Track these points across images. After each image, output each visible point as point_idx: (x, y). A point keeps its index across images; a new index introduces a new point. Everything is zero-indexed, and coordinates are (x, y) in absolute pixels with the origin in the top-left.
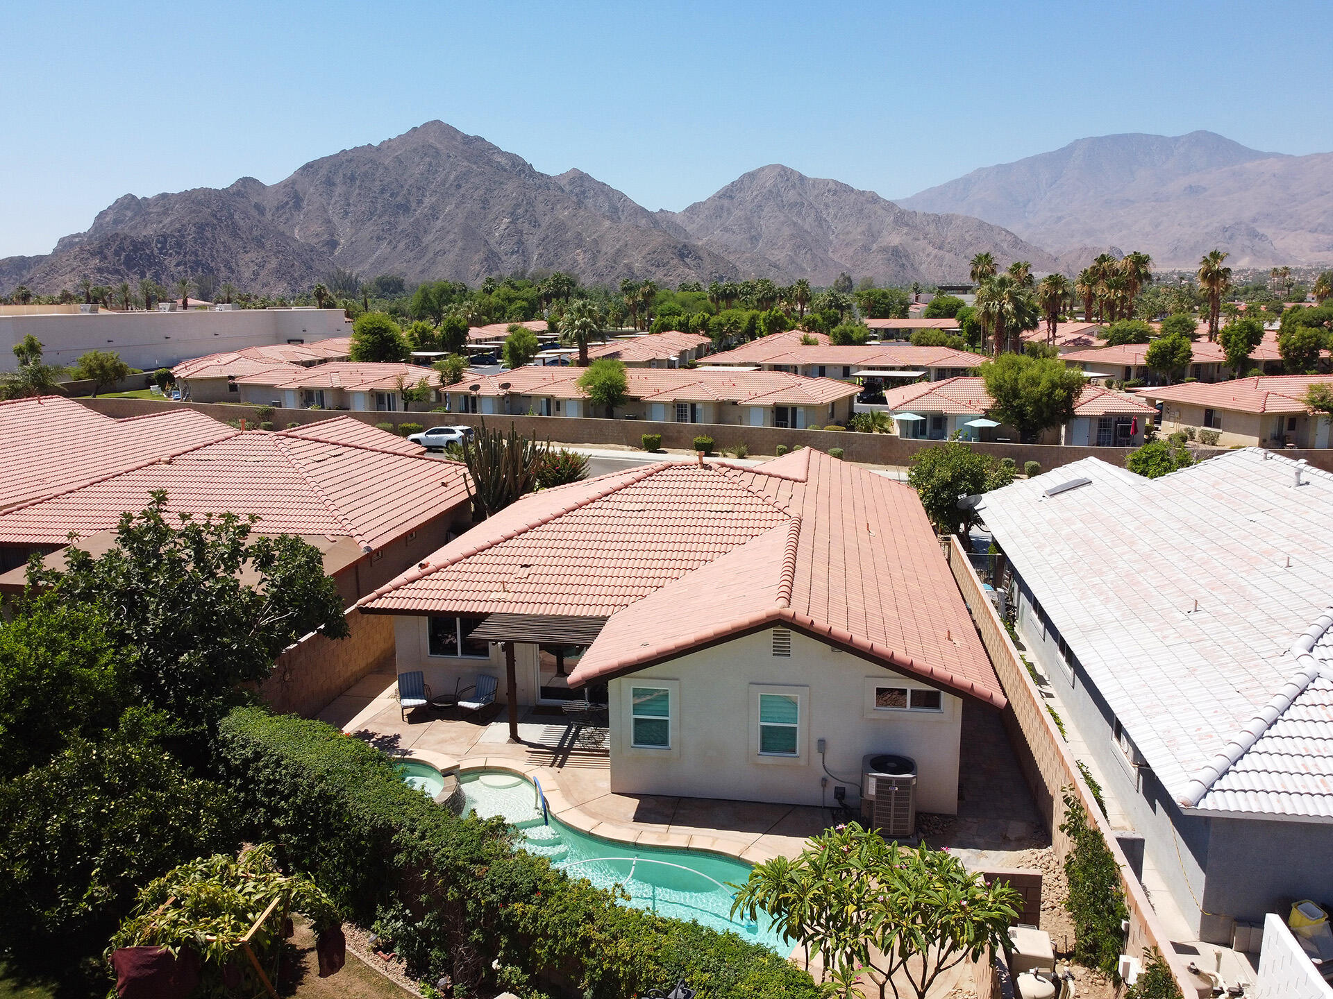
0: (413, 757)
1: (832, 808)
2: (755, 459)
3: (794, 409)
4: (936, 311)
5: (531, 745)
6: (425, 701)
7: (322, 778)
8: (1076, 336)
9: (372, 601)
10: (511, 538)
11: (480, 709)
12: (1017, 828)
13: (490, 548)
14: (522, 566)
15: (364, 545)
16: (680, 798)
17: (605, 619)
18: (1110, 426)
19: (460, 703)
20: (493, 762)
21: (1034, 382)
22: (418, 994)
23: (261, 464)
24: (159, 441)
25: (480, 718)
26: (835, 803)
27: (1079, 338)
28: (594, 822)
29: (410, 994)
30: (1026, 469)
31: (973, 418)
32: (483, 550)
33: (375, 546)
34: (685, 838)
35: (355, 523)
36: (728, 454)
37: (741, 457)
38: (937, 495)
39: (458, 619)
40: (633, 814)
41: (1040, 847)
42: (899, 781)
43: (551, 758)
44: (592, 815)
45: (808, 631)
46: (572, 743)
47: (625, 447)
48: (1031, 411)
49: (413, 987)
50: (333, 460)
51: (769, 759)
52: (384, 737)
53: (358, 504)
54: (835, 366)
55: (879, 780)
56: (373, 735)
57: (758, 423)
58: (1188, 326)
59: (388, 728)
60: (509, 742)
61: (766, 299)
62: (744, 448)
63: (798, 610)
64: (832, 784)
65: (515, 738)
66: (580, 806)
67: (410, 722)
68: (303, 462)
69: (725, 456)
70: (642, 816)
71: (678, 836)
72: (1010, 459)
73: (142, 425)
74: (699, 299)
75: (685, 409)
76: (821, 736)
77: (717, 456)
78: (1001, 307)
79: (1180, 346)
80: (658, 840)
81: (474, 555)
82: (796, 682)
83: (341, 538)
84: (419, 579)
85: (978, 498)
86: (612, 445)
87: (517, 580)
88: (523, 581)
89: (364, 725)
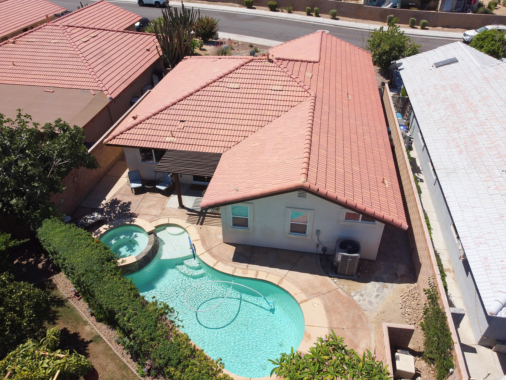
0: (135, 223)
1: (320, 254)
2: (297, 14)
5: (189, 210)
6: (141, 185)
9: (111, 140)
10: (175, 104)
11: (166, 190)
12: (402, 269)
13: (165, 110)
14: (181, 121)
15: (109, 96)
16: (254, 246)
19: (157, 186)
20: (172, 221)
22: (135, 372)
23: (57, 44)
25: (167, 193)
26: (322, 253)
28: (215, 261)
29: (132, 372)
30: (421, 24)
32: (162, 111)
33: (114, 96)
34: (255, 272)
35: (104, 82)
36: (284, 10)
37: (290, 12)
38: (380, 56)
39: (152, 150)
40: (232, 257)
41: (411, 282)
42: (352, 257)
43: (197, 218)
44: (214, 256)
45: (316, 194)
47: (236, 5)
49: (133, 366)
50: (92, 40)
51: (294, 236)
52: (124, 203)
53: (105, 68)
55: (343, 256)
56: (120, 201)
59: (126, 198)
60: (179, 208)
62: (291, 8)
63: (312, 184)
64: (321, 246)
65: (182, 206)
66: (209, 251)
67: (136, 194)
68: (77, 43)
69: (282, 11)
70: (236, 258)
71: (252, 271)
72: (414, 19)
76: (318, 229)
77: (278, 11)
80: (243, 273)
81: (158, 114)
82: (308, 208)
83: (98, 92)
84: (132, 127)
85: (401, 64)
86: (231, 4)
87: (178, 130)
88: (181, 130)
89: (115, 195)
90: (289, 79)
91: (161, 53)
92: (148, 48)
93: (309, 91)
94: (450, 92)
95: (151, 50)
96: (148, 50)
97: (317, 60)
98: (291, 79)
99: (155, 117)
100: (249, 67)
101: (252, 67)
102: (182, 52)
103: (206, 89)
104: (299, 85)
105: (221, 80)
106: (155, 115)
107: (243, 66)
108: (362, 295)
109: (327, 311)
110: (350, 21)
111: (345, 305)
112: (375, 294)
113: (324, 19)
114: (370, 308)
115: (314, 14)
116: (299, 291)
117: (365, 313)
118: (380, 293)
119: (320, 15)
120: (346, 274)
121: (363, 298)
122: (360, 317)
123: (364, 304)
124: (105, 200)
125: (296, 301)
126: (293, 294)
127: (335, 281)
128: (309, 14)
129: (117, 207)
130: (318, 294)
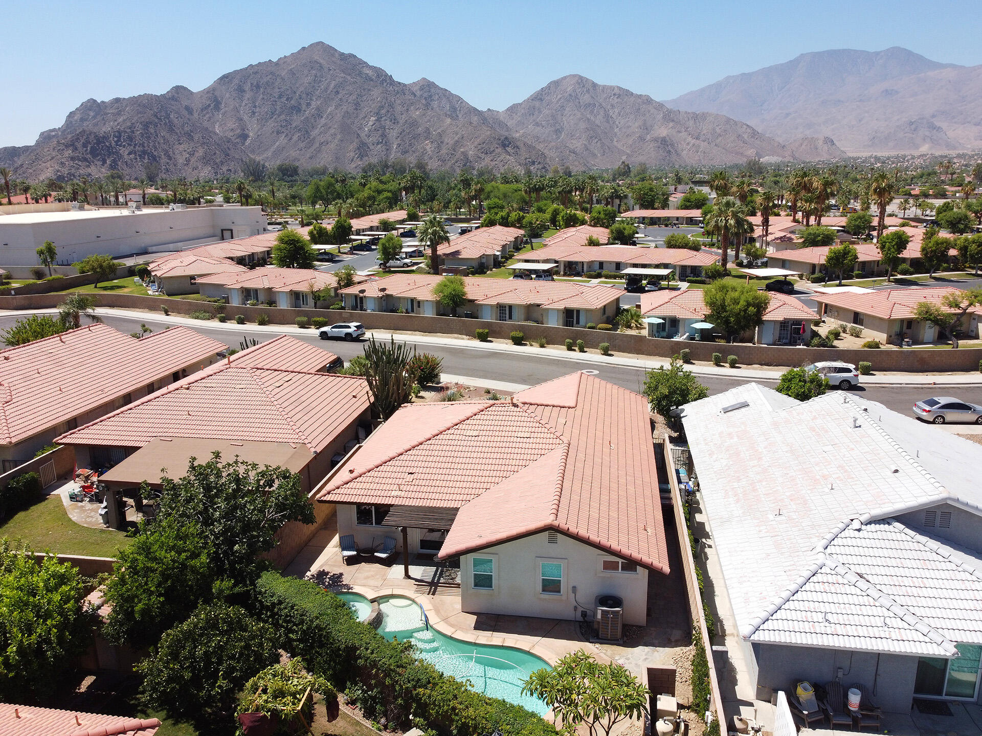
0: (353, 591)
1: (580, 622)
2: (554, 348)
3: (578, 311)
4: (688, 204)
5: (416, 580)
6: (355, 553)
7: (317, 618)
8: (783, 234)
9: (325, 496)
10: (402, 454)
11: (387, 557)
12: (677, 634)
13: (390, 461)
14: (409, 474)
15: (313, 450)
16: (499, 615)
17: (457, 509)
18: (787, 327)
19: (376, 554)
20: (396, 592)
21: (736, 302)
22: (371, 727)
23: (244, 390)
24: (166, 354)
25: (388, 563)
26: (581, 619)
27: (785, 236)
28: (453, 630)
29: (367, 728)
30: (729, 361)
31: (697, 321)
32: (386, 463)
33: (319, 450)
34: (501, 640)
35: (306, 433)
36: (533, 343)
37: (542, 346)
38: (659, 402)
39: (373, 507)
41: (686, 646)
42: (613, 612)
43: (428, 589)
44: (452, 625)
45: (567, 533)
46: (439, 579)
47: (464, 337)
48: (733, 321)
49: (368, 723)
50: (286, 384)
51: (547, 596)
53: (306, 418)
54: (610, 262)
55: (603, 611)
56: (328, 573)
57: (554, 323)
58: (866, 221)
59: (335, 569)
60: (404, 578)
61: (565, 192)
62: (544, 341)
63: (561, 522)
64: (580, 609)
65: (407, 576)
66: (445, 620)
67: (348, 564)
68: (270, 388)
69: (531, 345)
70: (478, 626)
71: (498, 638)
72: (717, 354)
73: (154, 341)
74: (516, 191)
75: (505, 311)
76: (574, 584)
77: (525, 345)
78: (727, 221)
79: (849, 252)
80: (487, 641)
81: (381, 465)
82: (561, 557)
83: (299, 445)
84: (350, 481)
85: (683, 410)
86: (456, 335)
87: (407, 483)
88: (410, 483)
89: (322, 566)
90: (538, 425)
91: (372, 399)
92: (354, 394)
93: (561, 437)
94: (736, 439)
95: (358, 396)
96: (354, 397)
97: (574, 405)
98: (540, 425)
99: (378, 469)
100: (490, 413)
101: (493, 413)
102: (399, 398)
103: (438, 437)
104: (549, 432)
105: (457, 427)
106: (377, 467)
107: (482, 411)
108: (627, 659)
110: (630, 358)
113: (593, 355)
115: (577, 349)
116: (553, 656)
119: (585, 349)
120: (609, 638)
121: (629, 661)
123: (629, 666)
124: (310, 571)
126: (546, 659)
127: (597, 646)
128: (570, 349)
129: (325, 578)
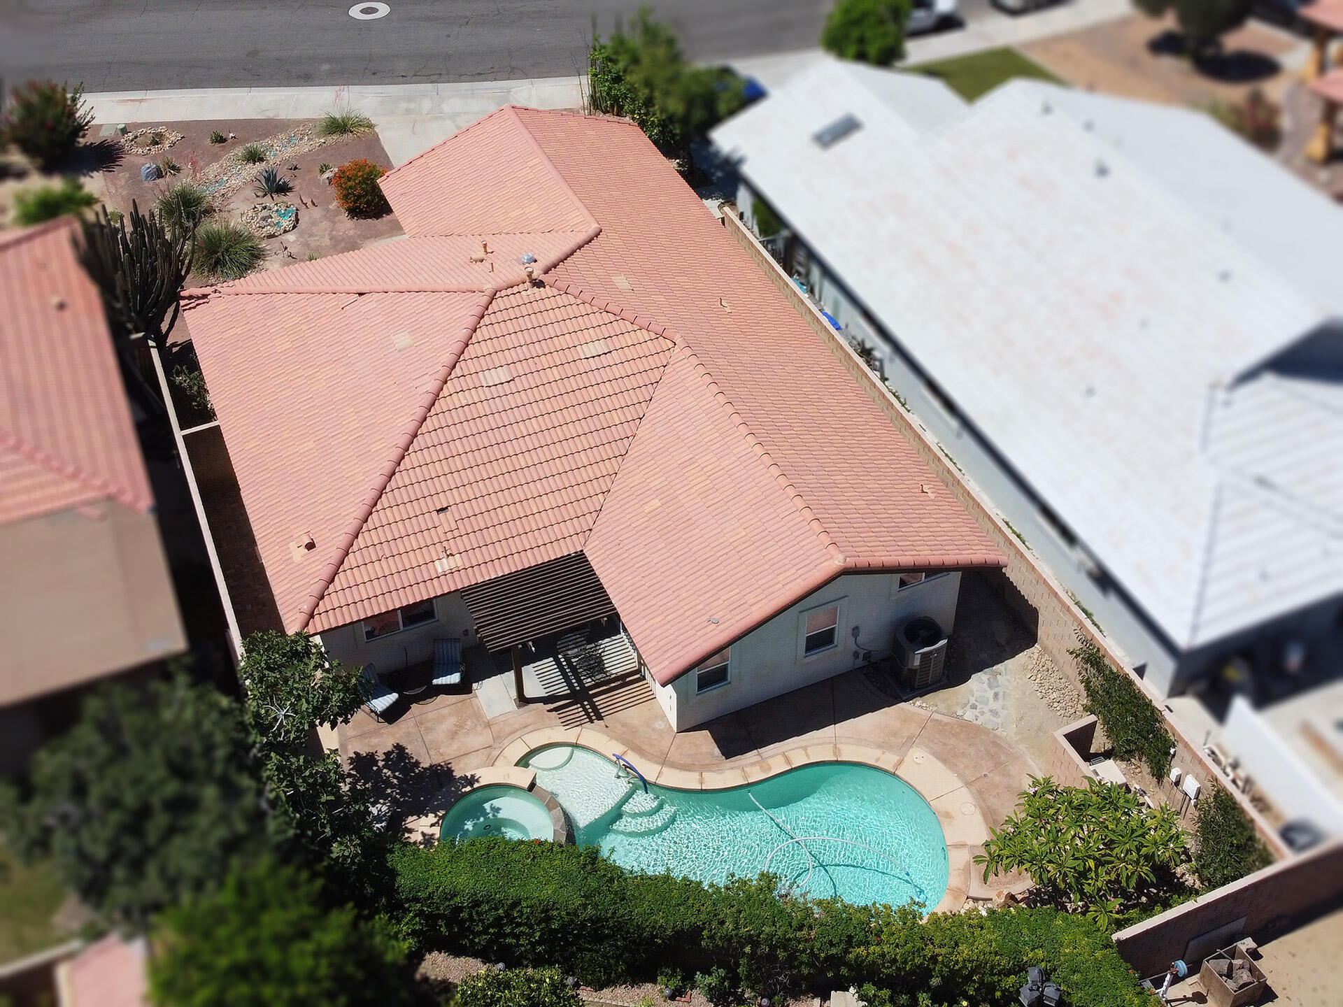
1: (861, 668)
5: (545, 700)
6: (396, 695)
9: (307, 624)
14: (439, 512)
17: (586, 554)
26: (865, 663)
28: (696, 775)
34: (781, 759)
40: (717, 751)
41: (1028, 647)
42: (937, 649)
44: (685, 767)
46: (580, 681)
51: (811, 659)
52: (387, 754)
55: (923, 654)
60: (518, 707)
63: (853, 557)
64: (862, 653)
65: (524, 700)
66: (664, 761)
67: (392, 722)
70: (727, 749)
71: (773, 758)
76: (855, 625)
80: (763, 770)
81: (371, 514)
82: (837, 597)
84: (336, 573)
99: (371, 524)
106: (366, 521)
108: (974, 707)
109: (944, 761)
111: (962, 735)
112: (990, 694)
114: (999, 721)
116: (877, 753)
117: (997, 732)
118: (997, 690)
120: (930, 683)
121: (978, 710)
122: (995, 744)
123: (985, 720)
125: (886, 771)
127: (918, 703)
130: (910, 741)
